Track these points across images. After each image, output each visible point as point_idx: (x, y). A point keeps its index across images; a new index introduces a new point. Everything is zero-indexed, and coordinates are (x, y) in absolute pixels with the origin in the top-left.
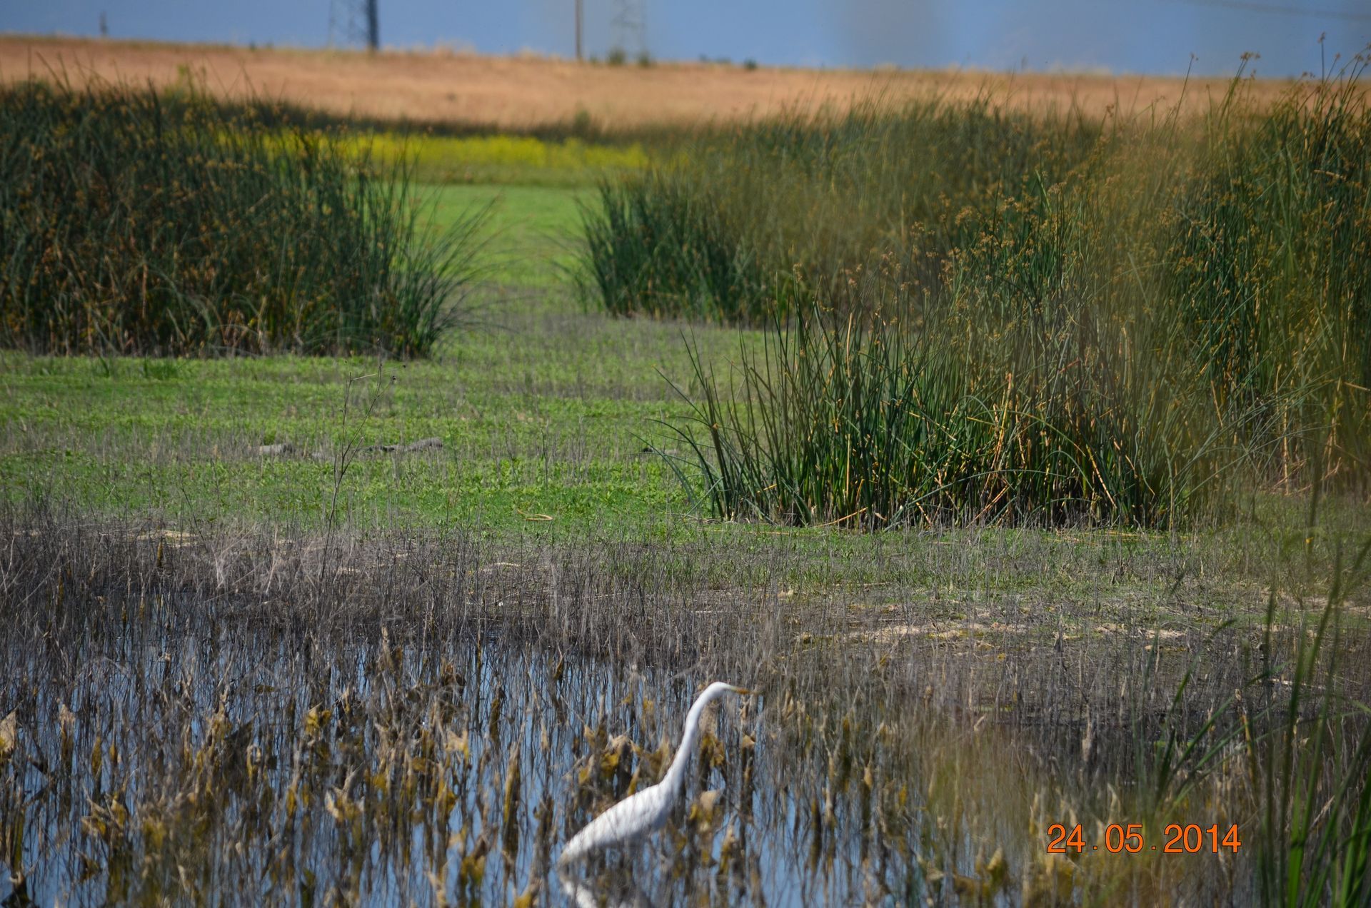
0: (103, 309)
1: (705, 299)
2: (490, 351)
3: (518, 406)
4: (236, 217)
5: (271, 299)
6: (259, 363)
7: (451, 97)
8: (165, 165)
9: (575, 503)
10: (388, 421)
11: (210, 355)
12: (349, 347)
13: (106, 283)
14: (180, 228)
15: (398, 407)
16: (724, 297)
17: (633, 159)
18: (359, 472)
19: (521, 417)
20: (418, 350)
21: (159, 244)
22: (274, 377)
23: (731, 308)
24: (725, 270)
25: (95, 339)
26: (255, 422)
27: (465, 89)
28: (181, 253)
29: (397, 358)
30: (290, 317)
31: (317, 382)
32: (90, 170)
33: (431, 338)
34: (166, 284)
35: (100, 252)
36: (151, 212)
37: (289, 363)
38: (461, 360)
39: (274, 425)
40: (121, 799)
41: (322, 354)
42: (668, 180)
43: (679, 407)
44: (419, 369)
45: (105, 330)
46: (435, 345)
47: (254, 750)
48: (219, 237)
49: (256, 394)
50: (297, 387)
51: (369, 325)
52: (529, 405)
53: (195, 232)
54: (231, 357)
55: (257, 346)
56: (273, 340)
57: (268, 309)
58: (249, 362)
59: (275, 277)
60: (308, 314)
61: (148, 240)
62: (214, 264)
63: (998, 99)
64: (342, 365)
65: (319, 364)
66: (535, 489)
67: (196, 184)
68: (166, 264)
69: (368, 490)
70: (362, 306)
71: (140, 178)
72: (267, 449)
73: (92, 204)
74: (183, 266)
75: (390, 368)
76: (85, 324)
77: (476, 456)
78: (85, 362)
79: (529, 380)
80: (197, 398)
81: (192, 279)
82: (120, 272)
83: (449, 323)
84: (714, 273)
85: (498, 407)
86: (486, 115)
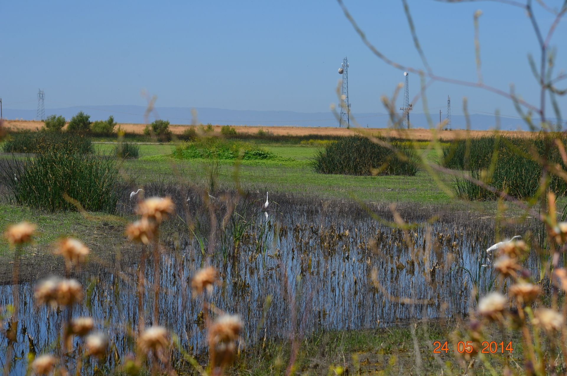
0: (365, 169)
1: (459, 166)
2: (425, 174)
3: (428, 183)
4: (385, 154)
5: (390, 167)
6: (389, 177)
7: (420, 136)
8: (374, 146)
9: (436, 198)
10: (408, 185)
11: (381, 176)
12: (402, 174)
13: (365, 165)
14: (377, 156)
15: (410, 183)
16: (462, 166)
17: (448, 145)
18: (403, 193)
19: (429, 184)
20: (413, 174)
21: (373, 158)
22: (391, 179)
23: (463, 168)
24: (462, 162)
25: (364, 173)
26: (388, 186)
27: (422, 134)
28: (377, 160)
29: (410, 176)
30: (393, 170)
31: (397, 179)
32: (363, 148)
33: (415, 173)
34: (374, 165)
35: (365, 160)
36: (372, 154)
37: (393, 177)
38: (420, 176)
39: (390, 186)
40: (364, 243)
41: (398, 175)
42: (453, 148)
43: (454, 183)
44: (413, 177)
45: (365, 172)
46: (416, 174)
47: (385, 235)
48: (382, 157)
49: (388, 182)
50: (394, 180)
51: (405, 170)
52: (430, 183)
53: (379, 157)
54: (384, 176)
55: (388, 174)
56: (391, 173)
57: (390, 168)
58: (387, 176)
59: (391, 163)
60: (396, 169)
61: (372, 158)
62: (382, 161)
63: (505, 135)
64: (402, 177)
65: (398, 177)
66: (430, 196)
67: (379, 149)
68: (374, 162)
69: (404, 196)
70: (405, 168)
71: (371, 149)
72: (389, 190)
73: (363, 153)
74: (377, 162)
75: (409, 177)
76: (362, 171)
77: (421, 191)
78: (362, 177)
79: (430, 179)
80: (379, 182)
81: (378, 164)
82: (368, 163)
83: (418, 170)
84: (460, 162)
85: (425, 183)
86: (426, 138)
